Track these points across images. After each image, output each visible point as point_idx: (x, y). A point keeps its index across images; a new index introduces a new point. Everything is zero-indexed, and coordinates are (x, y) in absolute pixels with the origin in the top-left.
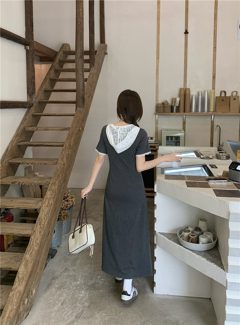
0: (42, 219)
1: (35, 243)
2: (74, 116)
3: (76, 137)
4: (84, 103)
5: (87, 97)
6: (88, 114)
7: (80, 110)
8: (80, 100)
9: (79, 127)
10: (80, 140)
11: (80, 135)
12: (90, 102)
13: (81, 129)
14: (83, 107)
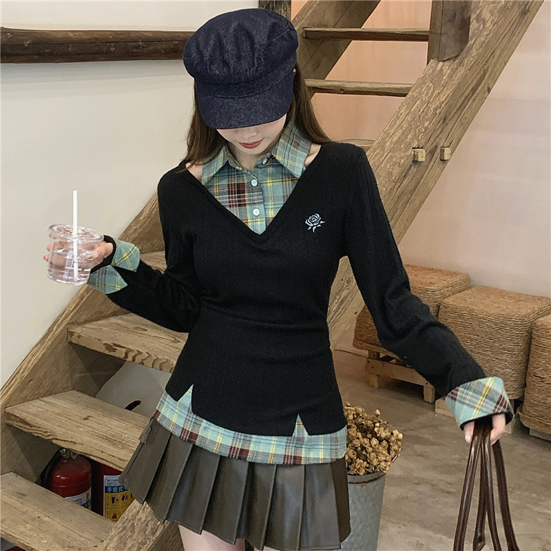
0: (133, 526)
2: (405, 95)
3: (389, 193)
4: (467, 42)
5: (492, 15)
6: (489, 90)
7: (441, 70)
8: (444, 30)
9: (415, 145)
10: (417, 202)
11: (419, 183)
12: (507, 37)
13: (422, 156)
14: (456, 57)
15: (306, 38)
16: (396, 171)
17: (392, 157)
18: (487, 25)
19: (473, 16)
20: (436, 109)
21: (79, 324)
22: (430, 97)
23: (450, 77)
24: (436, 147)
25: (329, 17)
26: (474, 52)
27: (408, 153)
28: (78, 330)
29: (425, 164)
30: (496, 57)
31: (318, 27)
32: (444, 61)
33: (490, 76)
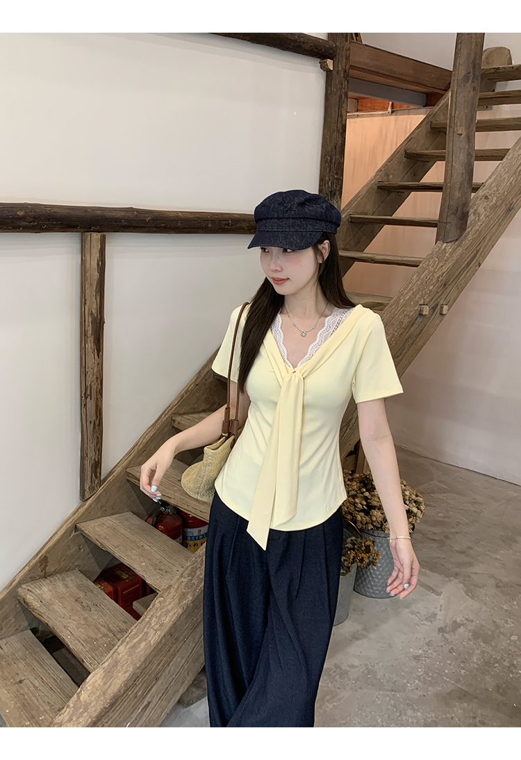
1: (157, 623)
2: (417, 266)
3: (400, 336)
4: (465, 230)
5: (486, 210)
6: (480, 265)
7: (445, 249)
8: (449, 220)
9: (421, 303)
10: (420, 344)
11: (422, 330)
12: (496, 226)
13: (426, 310)
14: (457, 240)
15: (351, 222)
16: (407, 320)
17: (404, 311)
18: (481, 218)
19: (471, 211)
20: (439, 277)
21: (180, 415)
22: (435, 269)
23: (451, 254)
24: (437, 305)
25: (369, 207)
26: (470, 237)
27: (416, 308)
28: (178, 419)
29: (428, 316)
30: (486, 242)
31: (360, 214)
32: (447, 243)
33: (481, 254)
